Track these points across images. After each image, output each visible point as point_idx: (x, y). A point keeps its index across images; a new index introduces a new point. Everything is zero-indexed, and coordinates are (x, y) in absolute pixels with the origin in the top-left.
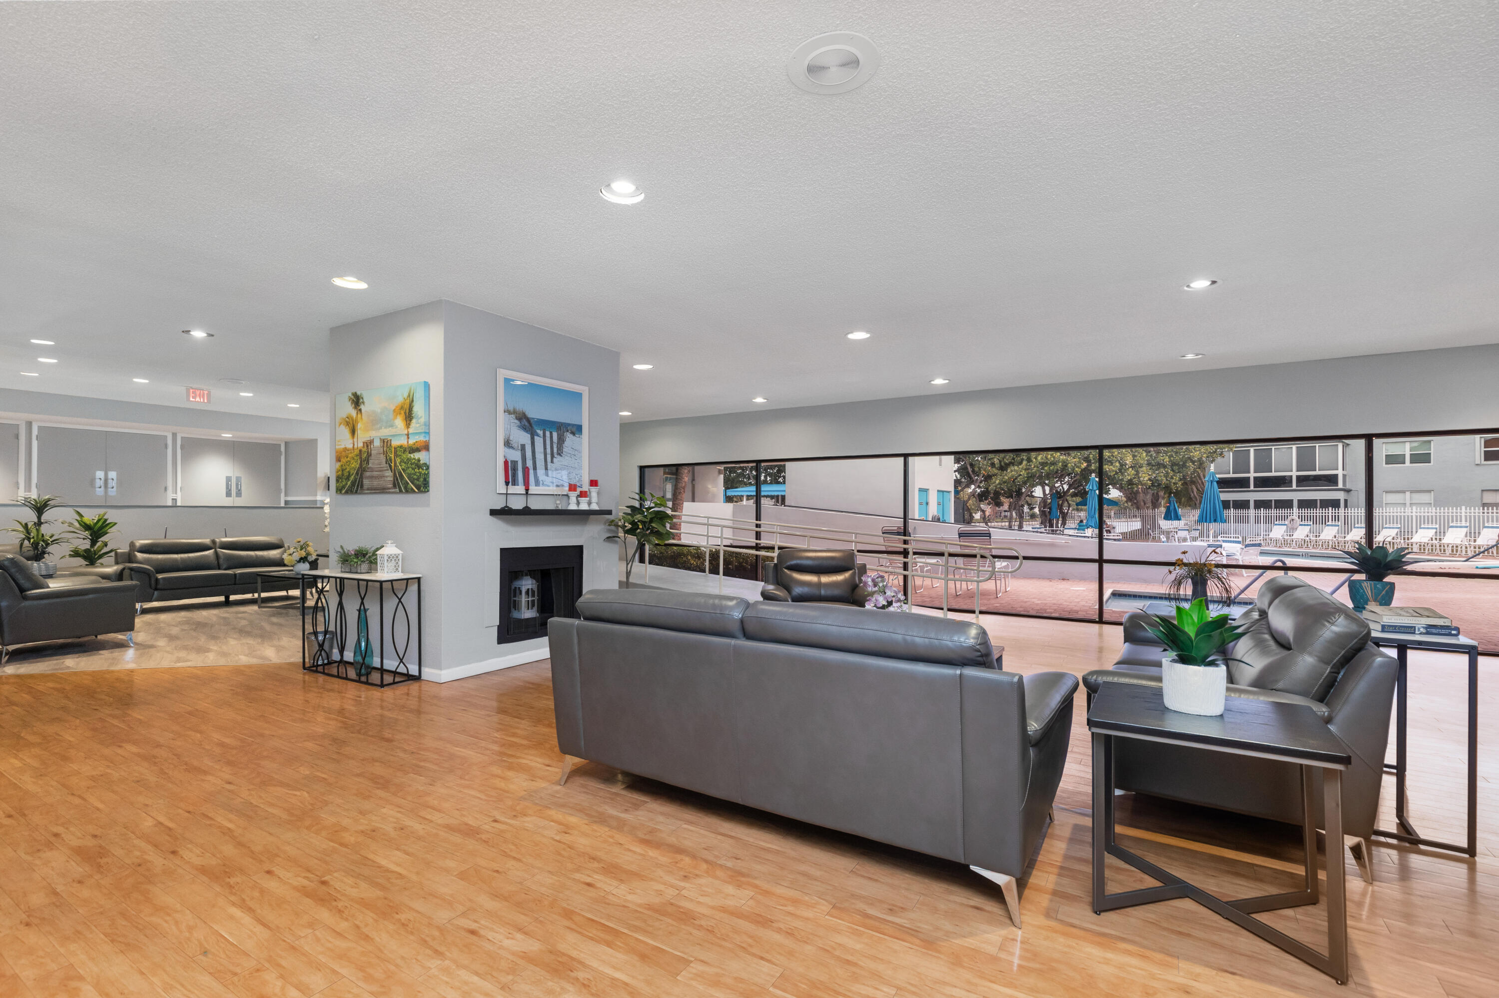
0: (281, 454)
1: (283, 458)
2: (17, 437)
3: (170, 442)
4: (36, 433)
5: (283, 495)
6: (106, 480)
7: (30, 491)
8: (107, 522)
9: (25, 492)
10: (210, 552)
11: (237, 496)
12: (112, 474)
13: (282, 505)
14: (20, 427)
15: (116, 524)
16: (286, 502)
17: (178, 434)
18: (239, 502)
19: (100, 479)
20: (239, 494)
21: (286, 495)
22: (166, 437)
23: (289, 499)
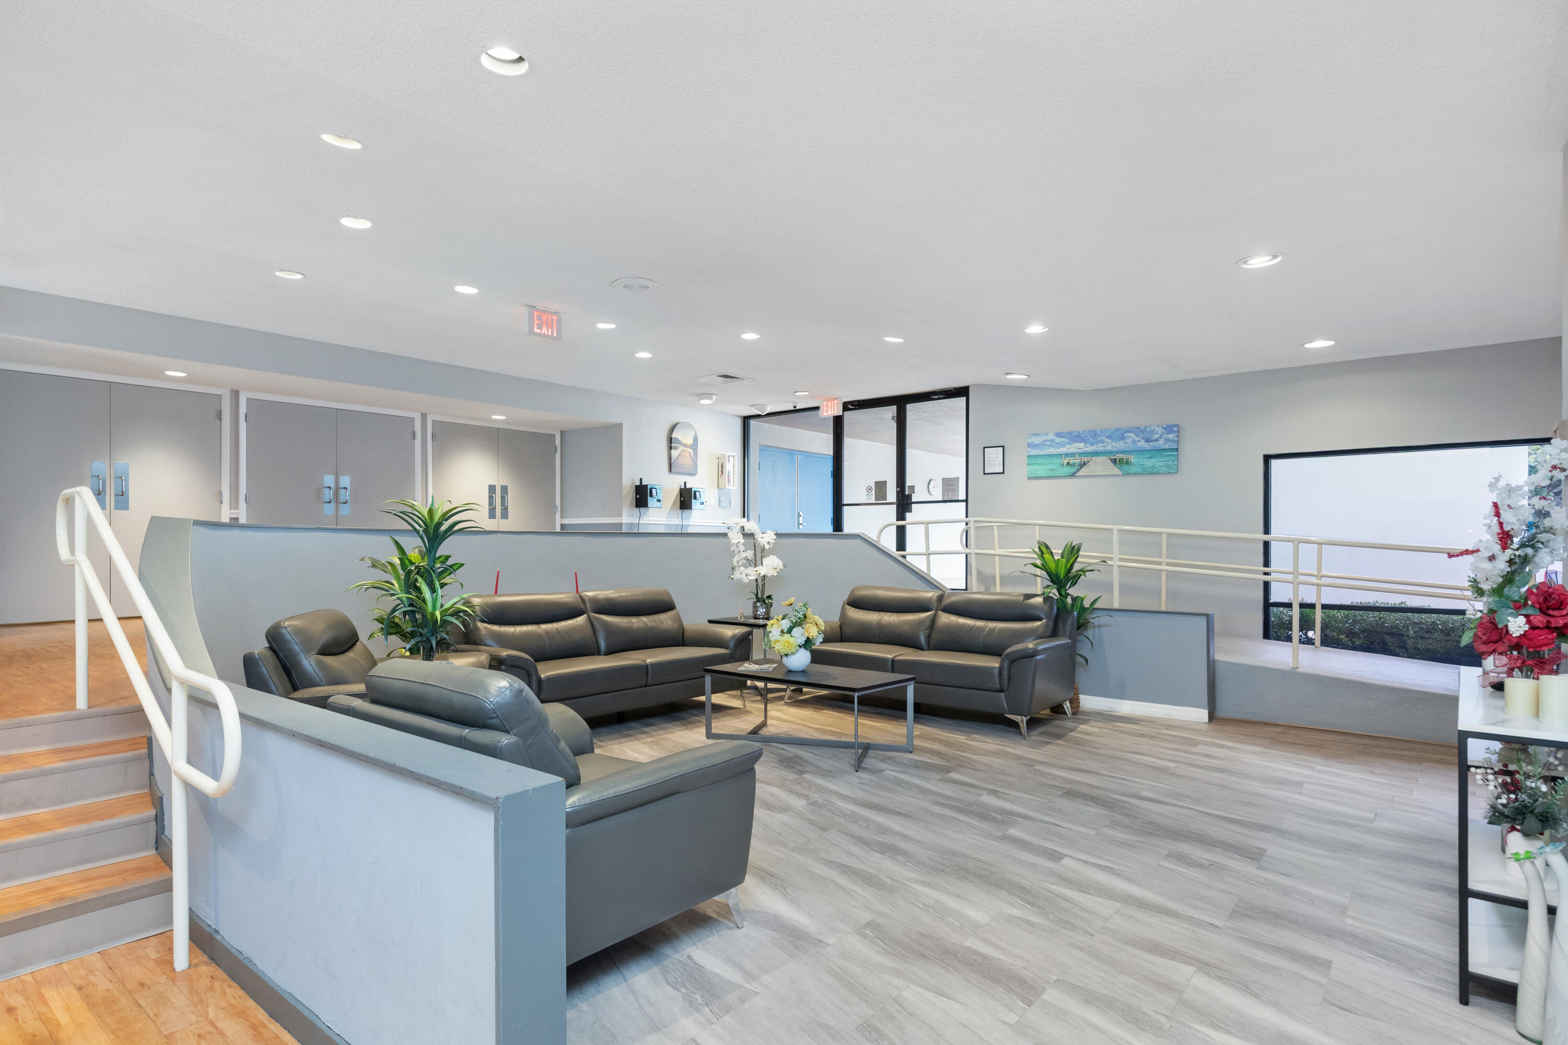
0: (556, 452)
1: (558, 456)
2: (219, 415)
3: (418, 428)
4: (245, 411)
5: (558, 515)
6: (337, 489)
7: (237, 508)
8: (449, 562)
9: (230, 509)
10: (581, 620)
11: (502, 518)
12: (345, 481)
13: (558, 529)
14: (223, 398)
15: (462, 565)
16: (563, 526)
17: (428, 415)
18: (504, 525)
19: (330, 487)
20: (505, 515)
21: (562, 517)
22: (412, 420)
23: (566, 521)
